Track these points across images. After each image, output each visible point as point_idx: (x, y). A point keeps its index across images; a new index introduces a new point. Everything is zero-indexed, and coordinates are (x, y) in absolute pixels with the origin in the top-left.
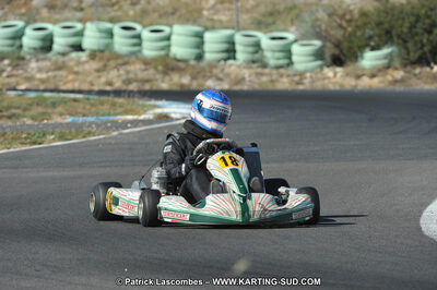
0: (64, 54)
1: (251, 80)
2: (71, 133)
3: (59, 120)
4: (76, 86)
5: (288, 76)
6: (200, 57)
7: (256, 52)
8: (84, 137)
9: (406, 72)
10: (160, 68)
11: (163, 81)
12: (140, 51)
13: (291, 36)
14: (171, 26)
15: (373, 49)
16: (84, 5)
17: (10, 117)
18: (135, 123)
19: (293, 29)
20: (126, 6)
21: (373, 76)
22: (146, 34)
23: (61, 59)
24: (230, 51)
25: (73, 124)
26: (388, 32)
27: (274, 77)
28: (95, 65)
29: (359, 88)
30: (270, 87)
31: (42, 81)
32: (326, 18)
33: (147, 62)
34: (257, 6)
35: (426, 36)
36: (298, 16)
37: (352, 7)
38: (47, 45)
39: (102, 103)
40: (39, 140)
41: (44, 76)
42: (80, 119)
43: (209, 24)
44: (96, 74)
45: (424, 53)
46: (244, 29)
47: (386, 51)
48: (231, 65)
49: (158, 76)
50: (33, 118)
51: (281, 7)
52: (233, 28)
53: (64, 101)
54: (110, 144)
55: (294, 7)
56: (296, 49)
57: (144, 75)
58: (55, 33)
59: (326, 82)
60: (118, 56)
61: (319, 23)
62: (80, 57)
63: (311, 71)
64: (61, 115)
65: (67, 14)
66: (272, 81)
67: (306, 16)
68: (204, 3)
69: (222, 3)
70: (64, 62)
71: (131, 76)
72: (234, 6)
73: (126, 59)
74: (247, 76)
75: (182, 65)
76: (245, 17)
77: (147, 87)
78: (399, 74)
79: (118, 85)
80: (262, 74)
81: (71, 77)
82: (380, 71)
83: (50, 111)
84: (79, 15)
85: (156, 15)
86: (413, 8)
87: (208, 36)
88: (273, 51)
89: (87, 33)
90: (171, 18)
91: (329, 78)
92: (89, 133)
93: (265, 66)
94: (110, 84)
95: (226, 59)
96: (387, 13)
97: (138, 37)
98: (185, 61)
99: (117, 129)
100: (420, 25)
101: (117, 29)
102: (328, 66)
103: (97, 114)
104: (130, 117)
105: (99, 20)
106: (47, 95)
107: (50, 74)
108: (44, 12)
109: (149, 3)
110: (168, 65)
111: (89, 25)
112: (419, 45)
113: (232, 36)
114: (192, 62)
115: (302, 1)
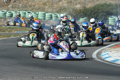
2: (16, 35)
3: (14, 32)
6: (44, 19)
7: (57, 18)
14: (38, 12)
15: (82, 18)
16: (19, 7)
17: (3, 31)
19: (65, 13)
20: (29, 7)
22: (33, 14)
24: (51, 17)
25: (17, 33)
26: (85, 14)
32: (72, 11)
34: (57, 8)
35: (94, 15)
36: (66, 10)
37: (78, 9)
38: (11, 15)
39: (23, 29)
40: (10, 36)
42: (19, 32)
43: (47, 12)
46: (54, 13)
47: (85, 18)
48: (51, 21)
50: (8, 32)
51: (62, 8)
53: (15, 28)
55: (65, 8)
58: (13, 13)
60: (27, 18)
61: (70, 12)
65: (16, 9)
67: (68, 10)
68: (46, 7)
69: (50, 7)
72: (52, 8)
74: (55, 23)
76: (54, 10)
83: (12, 30)
84: (19, 9)
86: (91, 9)
87: (46, 14)
90: (38, 10)
92: (20, 35)
96: (85, 10)
98: (41, 20)
100: (92, 13)
101: (27, 13)
103: (22, 31)
105: (23, 10)
106: (11, 27)
108: (11, 8)
111: (20, 11)
113: (52, 14)
114: (43, 20)
115: (67, 7)
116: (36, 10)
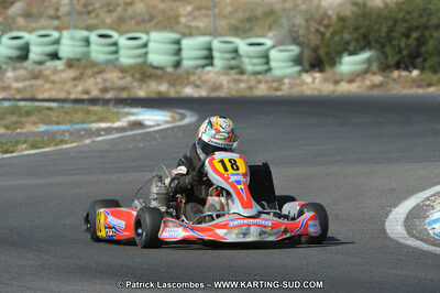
0: (40, 63)
1: (228, 86)
2: (43, 141)
3: (33, 129)
4: (54, 94)
5: (266, 82)
6: (178, 64)
7: (234, 59)
8: (56, 145)
9: (385, 77)
10: (137, 76)
11: (140, 89)
12: (117, 59)
13: (269, 42)
14: (147, 33)
15: (351, 54)
16: (60, 13)
18: (108, 131)
19: (271, 34)
20: (103, 14)
21: (351, 81)
22: (123, 41)
23: (37, 68)
24: (209, 58)
25: (46, 132)
26: (365, 37)
27: (253, 83)
28: (72, 73)
29: (337, 93)
30: (248, 94)
31: (19, 91)
32: (304, 23)
33: (124, 70)
34: (235, 11)
35: (404, 39)
36: (275, 22)
37: (330, 12)
38: (24, 53)
39: (76, 111)
40: (11, 149)
41: (20, 85)
42: (54, 128)
43: (186, 31)
44: (72, 83)
45: (403, 57)
46: (221, 35)
47: (365, 55)
48: (209, 72)
49: (136, 84)
50: (7, 127)
51: (259, 13)
52: (210, 34)
53: (39, 110)
54: (83, 152)
55: (272, 13)
56: (274, 54)
57: (122, 83)
58: (31, 42)
59: (305, 87)
60: (94, 64)
61: (296, 29)
62: (56, 66)
63: (289, 77)
64: (35, 124)
65: (44, 22)
66: (251, 88)
67: (284, 21)
68: (181, 10)
69: (199, 8)
70: (40, 71)
71: (108, 84)
72: (211, 13)
73: (103, 67)
74: (225, 83)
75: (159, 72)
76: (223, 23)
77: (124, 95)
78: (378, 79)
79: (95, 93)
80: (240, 81)
81: (48, 86)
82: (358, 75)
83: (23, 119)
84: (56, 23)
85: (133, 22)
86: (390, 12)
87: (186, 43)
88: (250, 57)
89: (63, 41)
90: (148, 25)
91: (307, 84)
92: (62, 142)
93: (242, 72)
94: (87, 92)
95: (203, 66)
97: (115, 44)
98: (161, 68)
99: (90, 136)
100: (398, 28)
101: (93, 37)
102: (307, 72)
103: (71, 122)
104: (103, 125)
105: (76, 27)
106: (21, 104)
107: (27, 83)
108: (21, 21)
109: (125, 10)
110: (145, 72)
111: (65, 33)
112: (397, 49)
113: (210, 43)
114: (170, 70)
115: (279, 6)
116: (138, 23)
